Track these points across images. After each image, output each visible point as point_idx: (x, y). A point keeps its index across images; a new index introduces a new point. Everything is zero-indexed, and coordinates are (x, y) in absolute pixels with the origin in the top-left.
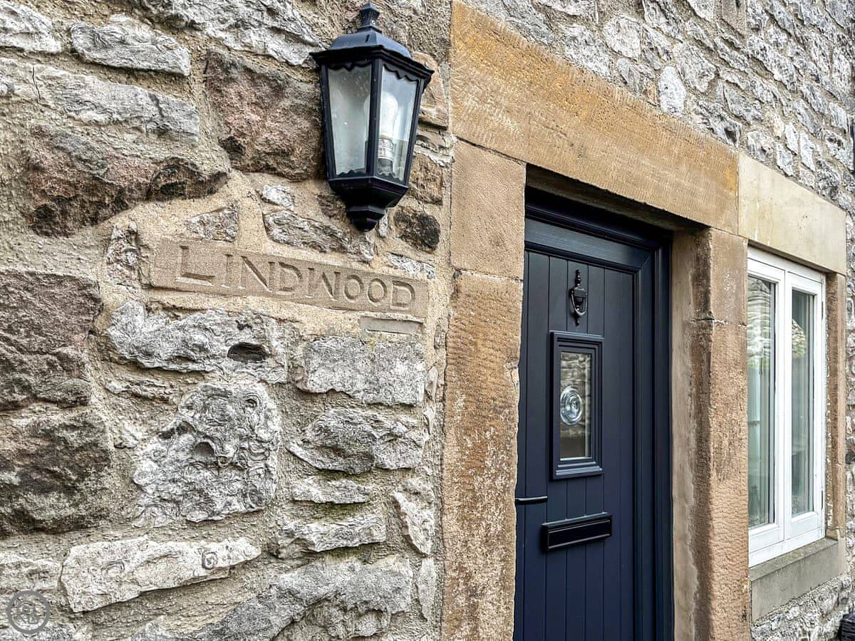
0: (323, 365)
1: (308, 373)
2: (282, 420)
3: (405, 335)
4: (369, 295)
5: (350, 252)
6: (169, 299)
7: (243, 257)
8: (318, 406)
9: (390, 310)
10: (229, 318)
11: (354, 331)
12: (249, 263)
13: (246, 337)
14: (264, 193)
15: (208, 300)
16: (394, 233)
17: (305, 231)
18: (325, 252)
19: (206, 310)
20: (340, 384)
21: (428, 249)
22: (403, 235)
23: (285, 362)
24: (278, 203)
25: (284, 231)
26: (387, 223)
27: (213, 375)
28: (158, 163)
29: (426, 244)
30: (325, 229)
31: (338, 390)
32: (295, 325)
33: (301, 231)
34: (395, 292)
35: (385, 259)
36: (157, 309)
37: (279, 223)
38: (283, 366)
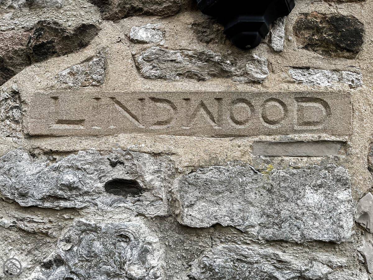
0: (203, 198)
1: (183, 207)
2: (166, 252)
3: (319, 158)
4: (263, 117)
5: (236, 75)
6: (47, 144)
7: (112, 98)
8: (203, 241)
9: (295, 131)
10: (101, 157)
11: (245, 158)
12: (119, 103)
13: (119, 173)
14: (131, 34)
15: (80, 142)
16: (295, 44)
17: (177, 63)
18: (204, 80)
19: (78, 151)
20: (227, 218)
21: (347, 54)
22: (308, 44)
23: (163, 195)
24: (147, 41)
25: (154, 67)
26: (283, 35)
27: (87, 210)
28: (29, 30)
29: (342, 49)
30: (200, 56)
31: (224, 224)
32: (172, 158)
33: (173, 64)
34: (300, 109)
35: (283, 75)
36: (39, 154)
37: (148, 60)
38: (162, 199)
